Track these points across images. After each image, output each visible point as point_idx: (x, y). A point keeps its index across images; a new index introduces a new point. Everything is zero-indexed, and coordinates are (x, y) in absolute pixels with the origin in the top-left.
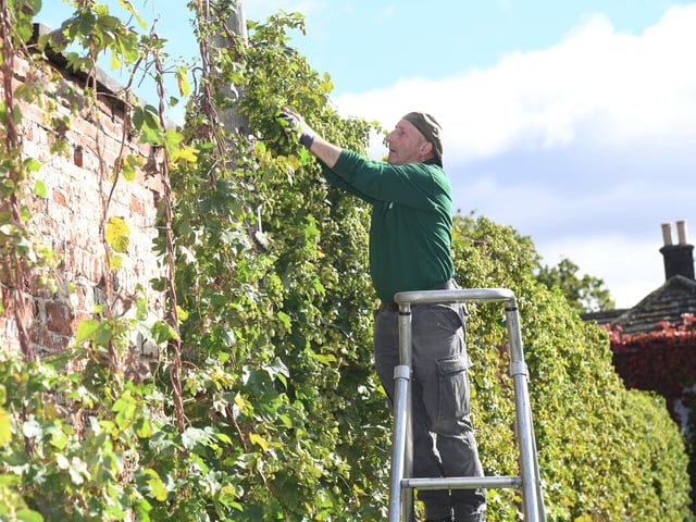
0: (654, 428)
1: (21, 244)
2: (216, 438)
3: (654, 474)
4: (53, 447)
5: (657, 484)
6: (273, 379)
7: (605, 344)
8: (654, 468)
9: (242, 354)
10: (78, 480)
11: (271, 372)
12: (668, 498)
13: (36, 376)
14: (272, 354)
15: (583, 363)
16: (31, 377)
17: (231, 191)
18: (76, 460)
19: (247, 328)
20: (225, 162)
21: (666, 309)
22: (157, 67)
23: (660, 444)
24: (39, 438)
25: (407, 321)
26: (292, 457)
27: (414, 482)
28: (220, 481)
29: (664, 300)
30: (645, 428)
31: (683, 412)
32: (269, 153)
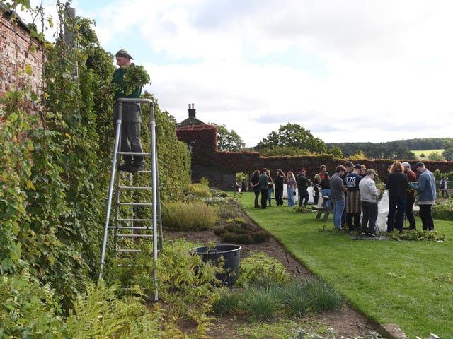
0: (184, 150)
5: (184, 163)
8: (183, 159)
11: (76, 117)
12: (186, 166)
15: (169, 131)
23: (185, 154)
25: (121, 107)
26: (81, 142)
27: (120, 153)
28: (56, 147)
29: (188, 121)
31: (191, 147)
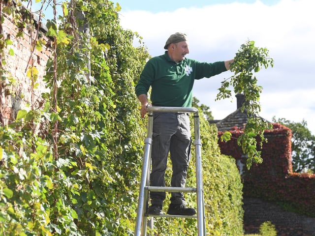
0: (230, 172)
1: (3, 76)
2: (71, 164)
3: (229, 191)
4: (12, 163)
5: (230, 196)
6: (94, 139)
7: (216, 134)
8: (229, 188)
9: (81, 128)
10: (22, 178)
11: (93, 136)
12: (234, 202)
13: (7, 133)
14: (94, 128)
15: (208, 142)
16: (5, 133)
17: (81, 57)
18: (21, 169)
19: (83, 117)
20: (79, 44)
21: (236, 121)
22: (54, 2)
23: (232, 179)
24: (6, 159)
25: (151, 119)
26: (100, 173)
27: (150, 187)
28: (72, 182)
29: (236, 117)
30: (227, 171)
31: (241, 166)
32: (97, 42)
